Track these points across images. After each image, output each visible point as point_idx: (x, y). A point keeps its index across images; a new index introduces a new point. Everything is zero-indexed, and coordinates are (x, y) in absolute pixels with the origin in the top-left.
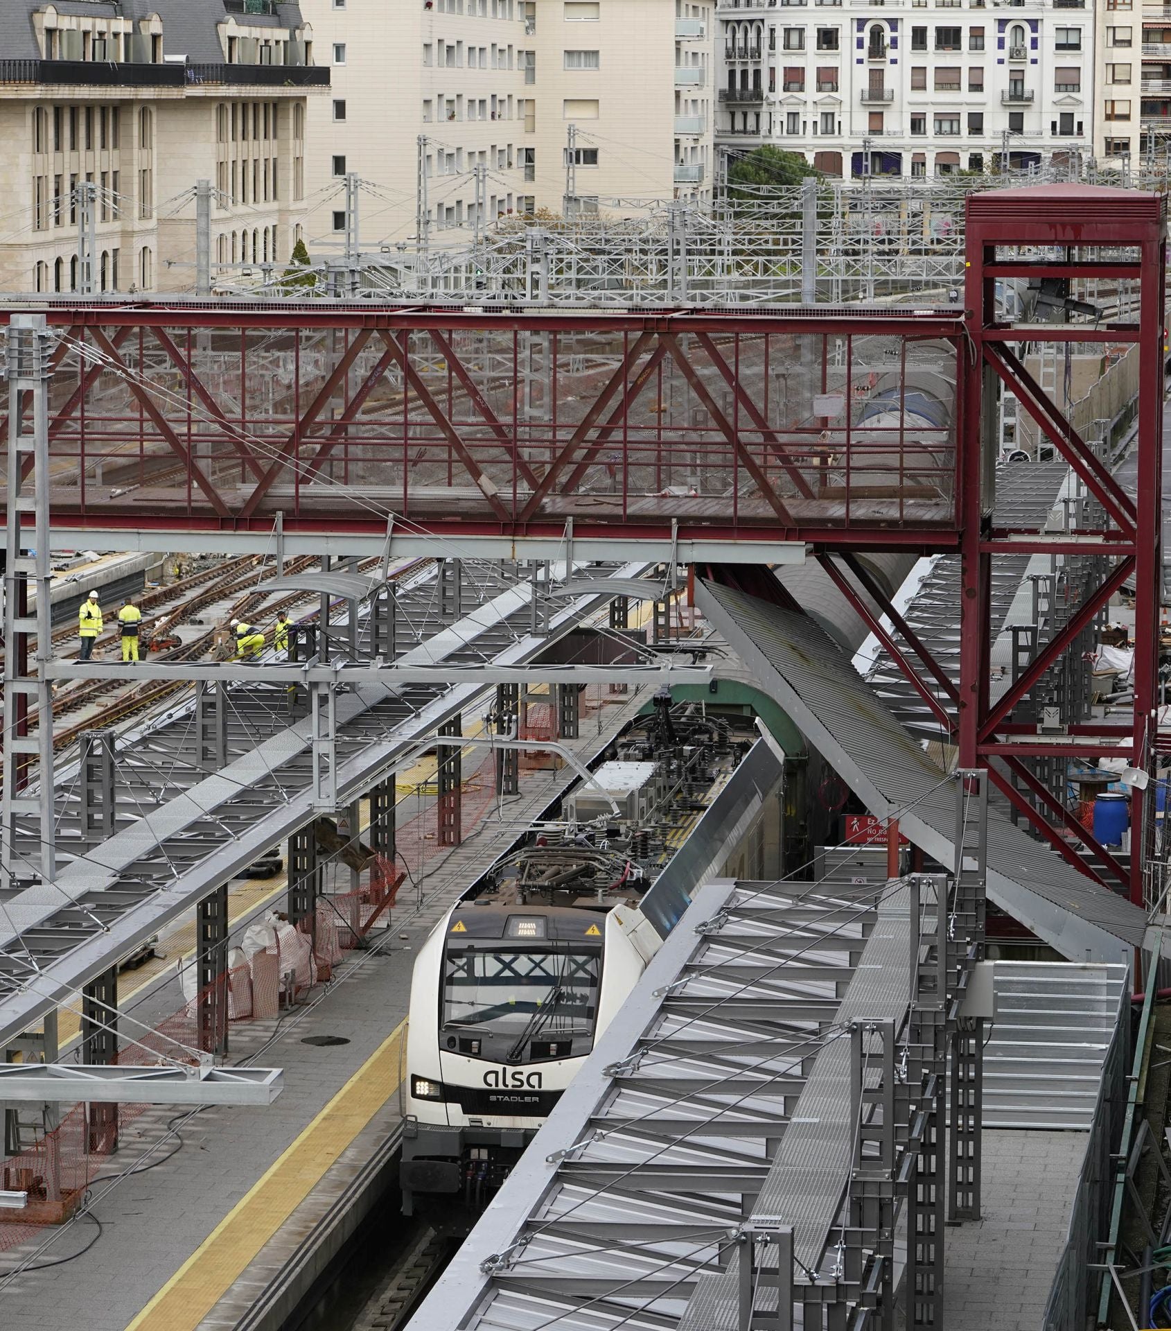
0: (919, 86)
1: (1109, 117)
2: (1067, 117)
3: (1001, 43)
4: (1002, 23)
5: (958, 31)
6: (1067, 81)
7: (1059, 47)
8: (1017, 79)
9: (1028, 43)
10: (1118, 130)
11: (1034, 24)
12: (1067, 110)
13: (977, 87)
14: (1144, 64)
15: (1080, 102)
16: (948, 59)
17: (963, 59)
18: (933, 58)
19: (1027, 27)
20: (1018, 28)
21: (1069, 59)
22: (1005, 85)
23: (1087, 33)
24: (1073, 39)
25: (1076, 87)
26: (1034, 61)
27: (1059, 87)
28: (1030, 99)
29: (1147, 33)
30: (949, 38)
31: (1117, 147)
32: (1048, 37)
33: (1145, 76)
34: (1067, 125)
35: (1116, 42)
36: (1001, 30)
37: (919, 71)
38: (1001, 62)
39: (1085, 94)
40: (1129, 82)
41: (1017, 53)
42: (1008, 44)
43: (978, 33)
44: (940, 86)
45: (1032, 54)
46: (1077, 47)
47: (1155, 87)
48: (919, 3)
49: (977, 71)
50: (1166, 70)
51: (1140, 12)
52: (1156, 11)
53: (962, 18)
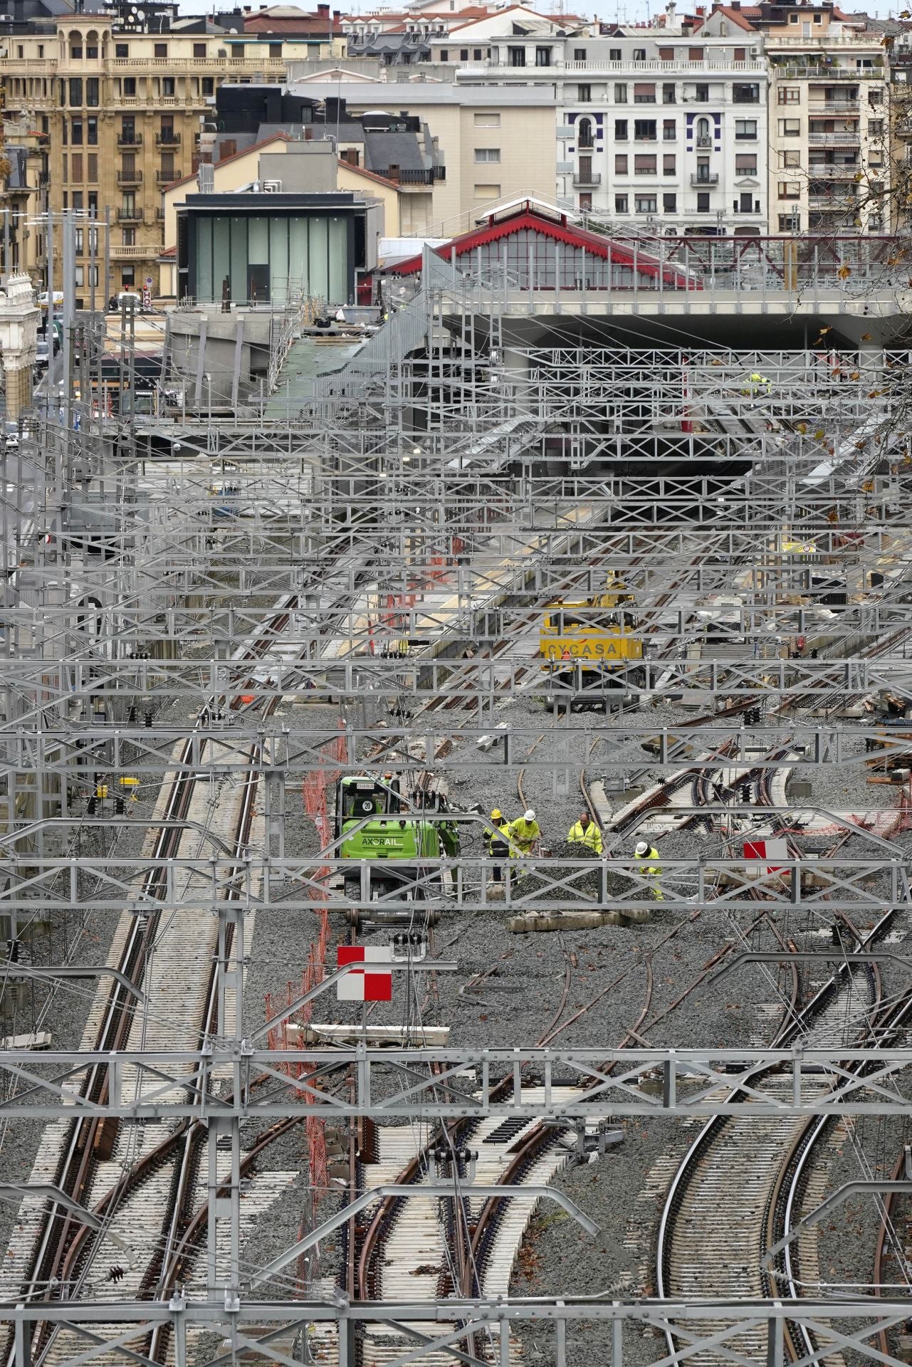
0: (621, 171)
1: (781, 197)
2: (747, 197)
3: (690, 134)
4: (690, 117)
5: (653, 123)
6: (746, 166)
7: (739, 136)
8: (703, 165)
9: (712, 134)
10: (790, 208)
11: (717, 117)
12: (747, 190)
13: (670, 171)
14: (811, 151)
15: (757, 184)
16: (646, 148)
17: (658, 147)
18: (633, 147)
19: (711, 120)
20: (703, 121)
21: (747, 148)
22: (694, 169)
23: (761, 124)
24: (750, 131)
25: (753, 171)
26: (718, 149)
27: (739, 171)
28: (715, 182)
29: (814, 125)
30: (646, 129)
31: (789, 223)
32: (729, 127)
33: (811, 161)
34: (746, 203)
35: (787, 132)
36: (690, 122)
37: (621, 158)
38: (690, 149)
39: (761, 177)
40: (798, 166)
41: (703, 142)
42: (695, 134)
43: (670, 125)
44: (640, 171)
45: (715, 143)
46: (753, 136)
47: (821, 171)
48: (621, 100)
49: (670, 157)
50: (829, 156)
51: (807, 106)
52: (820, 105)
53: (658, 112)
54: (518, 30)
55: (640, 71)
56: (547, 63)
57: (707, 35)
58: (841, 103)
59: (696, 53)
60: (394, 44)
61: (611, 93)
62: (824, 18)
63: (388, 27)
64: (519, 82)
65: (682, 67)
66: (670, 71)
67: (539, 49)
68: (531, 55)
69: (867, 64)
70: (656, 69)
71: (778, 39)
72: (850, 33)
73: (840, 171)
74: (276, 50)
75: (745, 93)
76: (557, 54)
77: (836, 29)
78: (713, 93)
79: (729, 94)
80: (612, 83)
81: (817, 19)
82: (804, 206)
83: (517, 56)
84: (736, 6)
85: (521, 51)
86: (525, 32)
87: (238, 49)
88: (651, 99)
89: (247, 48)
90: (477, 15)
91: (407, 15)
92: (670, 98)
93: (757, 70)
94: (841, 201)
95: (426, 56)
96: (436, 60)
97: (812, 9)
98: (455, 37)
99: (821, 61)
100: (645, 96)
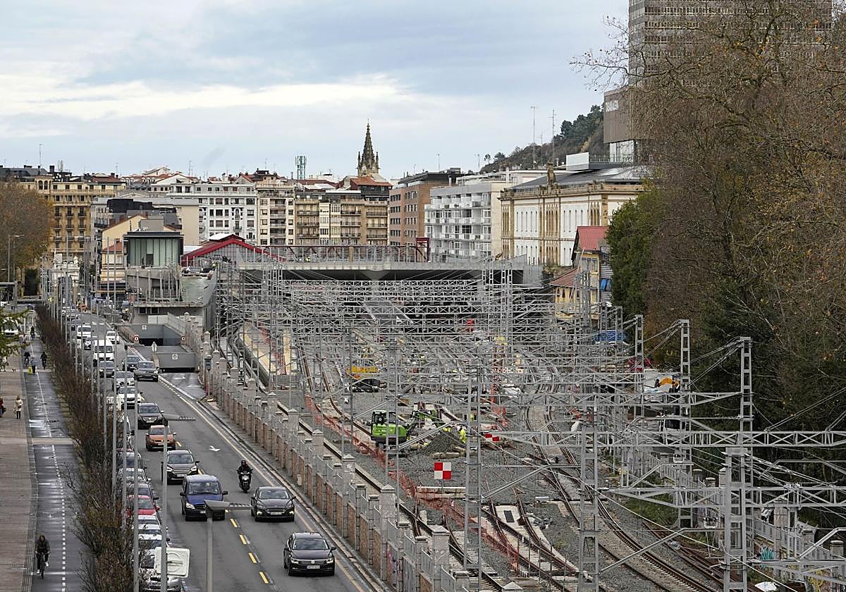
0: (212, 225)
1: (262, 234)
2: (251, 234)
3: (233, 215)
4: (233, 209)
5: (222, 210)
6: (250, 224)
7: (248, 215)
8: (237, 224)
9: (240, 214)
10: (264, 237)
11: (241, 209)
12: (251, 232)
13: (227, 226)
14: (271, 220)
15: (254, 230)
16: (219, 218)
17: (223, 218)
18: (215, 218)
20: (237, 210)
21: (251, 218)
22: (234, 225)
23: (255, 211)
24: (252, 213)
25: (253, 226)
26: (242, 219)
27: (248, 226)
28: (241, 229)
29: (272, 211)
30: (219, 213)
31: (264, 242)
32: (245, 212)
33: (271, 223)
34: (250, 236)
35: (263, 214)
37: (212, 221)
38: (233, 219)
39: (255, 228)
40: (267, 224)
41: (237, 217)
42: (235, 214)
43: (227, 211)
44: (217, 226)
45: (241, 217)
46: (253, 215)
47: (274, 226)
48: (212, 203)
49: (227, 221)
50: (276, 221)
51: (270, 206)
52: (274, 206)
53: (223, 207)
54: (178, 181)
55: (218, 195)
56: (189, 192)
57: (237, 183)
58: (280, 205)
59: (235, 189)
60: (139, 185)
61: (209, 201)
62: (275, 178)
63: (137, 180)
64: (180, 198)
65: (231, 193)
66: (226, 195)
67: (186, 187)
68: (183, 189)
69: (288, 193)
70: (222, 194)
71: (260, 185)
72: (282, 183)
73: (279, 226)
74: (103, 187)
75: (250, 202)
76: (192, 189)
77: (278, 182)
78: (240, 201)
79: (245, 202)
80: (209, 198)
81: (272, 179)
82: (268, 237)
83: (179, 189)
84: (247, 174)
85: (181, 187)
86: (181, 182)
87: (92, 187)
88: (221, 203)
89: (94, 187)
90: (166, 177)
91: (143, 177)
92: (227, 203)
93: (255, 194)
94: (280, 235)
95: (150, 189)
96: (153, 191)
97: (270, 176)
98: (158, 184)
99: (273, 192)
100: (219, 202)
